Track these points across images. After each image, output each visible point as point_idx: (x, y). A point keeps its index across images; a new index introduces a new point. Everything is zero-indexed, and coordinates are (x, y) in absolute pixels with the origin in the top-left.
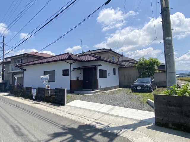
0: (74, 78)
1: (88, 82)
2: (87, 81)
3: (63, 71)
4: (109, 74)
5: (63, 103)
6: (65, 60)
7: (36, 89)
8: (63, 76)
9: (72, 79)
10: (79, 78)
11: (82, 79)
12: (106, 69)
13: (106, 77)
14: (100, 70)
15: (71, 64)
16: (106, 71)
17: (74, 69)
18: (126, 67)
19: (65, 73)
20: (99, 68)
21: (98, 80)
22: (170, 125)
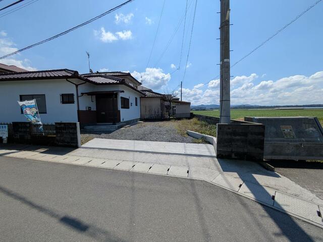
0: (83, 108)
1: (104, 113)
4: (131, 103)
5: (74, 145)
6: (66, 77)
7: (7, 126)
8: (63, 104)
9: (80, 110)
10: (90, 108)
11: (95, 110)
12: (128, 98)
13: (128, 108)
14: (122, 98)
15: (77, 86)
16: (128, 100)
17: (82, 94)
18: (147, 97)
19: (67, 99)
20: (121, 95)
21: (120, 111)
22: (233, 156)
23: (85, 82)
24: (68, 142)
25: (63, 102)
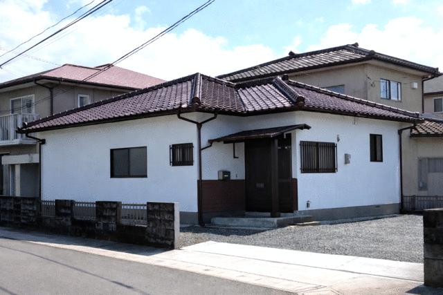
0: (211, 174)
1: (262, 185)
2: (258, 185)
3: (174, 148)
4: (347, 156)
5: (170, 243)
6: (178, 112)
8: (173, 165)
9: (203, 179)
10: (228, 173)
11: (244, 178)
12: (334, 140)
13: (332, 169)
14: (304, 143)
15: (199, 125)
16: (331, 147)
17: (211, 142)
19: (181, 155)
20: (301, 136)
21: (296, 180)
23: (212, 115)
24: (162, 239)
25: (175, 163)
